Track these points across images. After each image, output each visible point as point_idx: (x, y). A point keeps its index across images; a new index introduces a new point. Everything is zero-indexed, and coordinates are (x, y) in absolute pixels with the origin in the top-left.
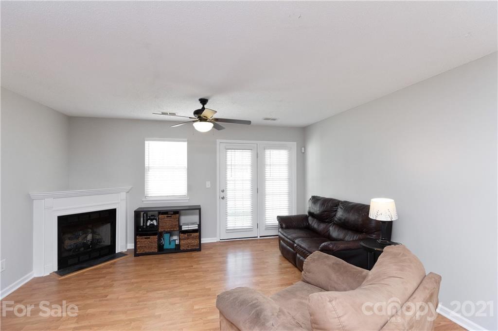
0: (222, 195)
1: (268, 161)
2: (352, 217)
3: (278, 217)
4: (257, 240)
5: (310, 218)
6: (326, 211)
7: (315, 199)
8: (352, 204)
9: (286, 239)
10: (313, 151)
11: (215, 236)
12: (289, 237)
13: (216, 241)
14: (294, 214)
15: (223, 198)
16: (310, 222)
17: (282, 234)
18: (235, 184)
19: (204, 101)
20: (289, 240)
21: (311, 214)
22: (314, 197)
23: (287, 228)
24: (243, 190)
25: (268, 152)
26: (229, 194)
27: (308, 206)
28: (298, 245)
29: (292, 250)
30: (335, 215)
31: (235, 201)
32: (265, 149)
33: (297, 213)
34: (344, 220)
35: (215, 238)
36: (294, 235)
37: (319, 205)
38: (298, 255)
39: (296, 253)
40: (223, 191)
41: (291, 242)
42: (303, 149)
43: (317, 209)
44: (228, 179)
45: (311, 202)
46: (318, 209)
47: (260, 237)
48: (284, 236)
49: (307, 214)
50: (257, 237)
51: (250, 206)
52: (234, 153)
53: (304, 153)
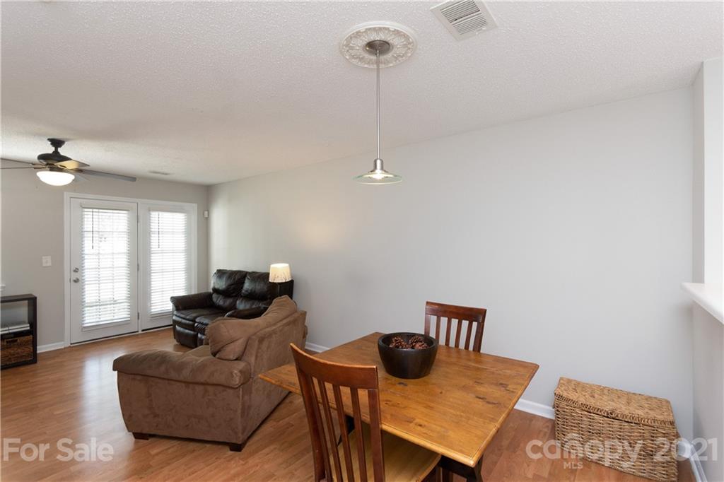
0: (74, 276)
1: (154, 227)
2: (259, 287)
3: (172, 298)
4: (138, 335)
5: (214, 296)
6: (232, 285)
7: (221, 273)
8: (257, 275)
9: (184, 321)
10: (219, 217)
11: (62, 340)
12: (188, 317)
13: (63, 347)
14: (193, 293)
15: (76, 281)
16: (214, 300)
17: (179, 317)
18: (99, 259)
19: (57, 143)
20: (187, 322)
21: (215, 290)
22: (219, 271)
23: (185, 308)
24: (113, 268)
25: (154, 215)
26: (88, 275)
27: (212, 282)
28: (199, 323)
29: (192, 332)
30: (242, 288)
31: (99, 284)
32: (150, 211)
33: (198, 291)
34: (251, 290)
35: (63, 343)
36: (194, 315)
37: (224, 279)
38: (199, 335)
39: (197, 334)
40: (76, 271)
41: (191, 322)
42: (206, 213)
43: (222, 285)
44: (86, 252)
45: (216, 276)
46: (224, 283)
47: (143, 330)
48: (181, 318)
49: (211, 291)
50: (138, 332)
51: (125, 289)
52: (97, 214)
53: (207, 218)
